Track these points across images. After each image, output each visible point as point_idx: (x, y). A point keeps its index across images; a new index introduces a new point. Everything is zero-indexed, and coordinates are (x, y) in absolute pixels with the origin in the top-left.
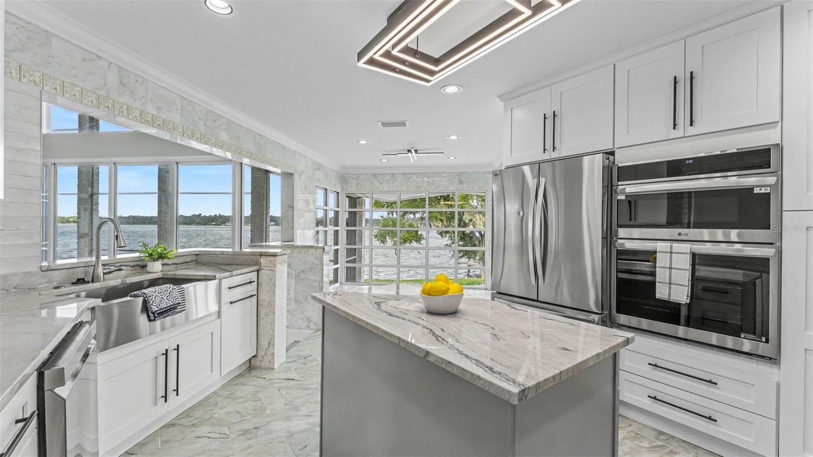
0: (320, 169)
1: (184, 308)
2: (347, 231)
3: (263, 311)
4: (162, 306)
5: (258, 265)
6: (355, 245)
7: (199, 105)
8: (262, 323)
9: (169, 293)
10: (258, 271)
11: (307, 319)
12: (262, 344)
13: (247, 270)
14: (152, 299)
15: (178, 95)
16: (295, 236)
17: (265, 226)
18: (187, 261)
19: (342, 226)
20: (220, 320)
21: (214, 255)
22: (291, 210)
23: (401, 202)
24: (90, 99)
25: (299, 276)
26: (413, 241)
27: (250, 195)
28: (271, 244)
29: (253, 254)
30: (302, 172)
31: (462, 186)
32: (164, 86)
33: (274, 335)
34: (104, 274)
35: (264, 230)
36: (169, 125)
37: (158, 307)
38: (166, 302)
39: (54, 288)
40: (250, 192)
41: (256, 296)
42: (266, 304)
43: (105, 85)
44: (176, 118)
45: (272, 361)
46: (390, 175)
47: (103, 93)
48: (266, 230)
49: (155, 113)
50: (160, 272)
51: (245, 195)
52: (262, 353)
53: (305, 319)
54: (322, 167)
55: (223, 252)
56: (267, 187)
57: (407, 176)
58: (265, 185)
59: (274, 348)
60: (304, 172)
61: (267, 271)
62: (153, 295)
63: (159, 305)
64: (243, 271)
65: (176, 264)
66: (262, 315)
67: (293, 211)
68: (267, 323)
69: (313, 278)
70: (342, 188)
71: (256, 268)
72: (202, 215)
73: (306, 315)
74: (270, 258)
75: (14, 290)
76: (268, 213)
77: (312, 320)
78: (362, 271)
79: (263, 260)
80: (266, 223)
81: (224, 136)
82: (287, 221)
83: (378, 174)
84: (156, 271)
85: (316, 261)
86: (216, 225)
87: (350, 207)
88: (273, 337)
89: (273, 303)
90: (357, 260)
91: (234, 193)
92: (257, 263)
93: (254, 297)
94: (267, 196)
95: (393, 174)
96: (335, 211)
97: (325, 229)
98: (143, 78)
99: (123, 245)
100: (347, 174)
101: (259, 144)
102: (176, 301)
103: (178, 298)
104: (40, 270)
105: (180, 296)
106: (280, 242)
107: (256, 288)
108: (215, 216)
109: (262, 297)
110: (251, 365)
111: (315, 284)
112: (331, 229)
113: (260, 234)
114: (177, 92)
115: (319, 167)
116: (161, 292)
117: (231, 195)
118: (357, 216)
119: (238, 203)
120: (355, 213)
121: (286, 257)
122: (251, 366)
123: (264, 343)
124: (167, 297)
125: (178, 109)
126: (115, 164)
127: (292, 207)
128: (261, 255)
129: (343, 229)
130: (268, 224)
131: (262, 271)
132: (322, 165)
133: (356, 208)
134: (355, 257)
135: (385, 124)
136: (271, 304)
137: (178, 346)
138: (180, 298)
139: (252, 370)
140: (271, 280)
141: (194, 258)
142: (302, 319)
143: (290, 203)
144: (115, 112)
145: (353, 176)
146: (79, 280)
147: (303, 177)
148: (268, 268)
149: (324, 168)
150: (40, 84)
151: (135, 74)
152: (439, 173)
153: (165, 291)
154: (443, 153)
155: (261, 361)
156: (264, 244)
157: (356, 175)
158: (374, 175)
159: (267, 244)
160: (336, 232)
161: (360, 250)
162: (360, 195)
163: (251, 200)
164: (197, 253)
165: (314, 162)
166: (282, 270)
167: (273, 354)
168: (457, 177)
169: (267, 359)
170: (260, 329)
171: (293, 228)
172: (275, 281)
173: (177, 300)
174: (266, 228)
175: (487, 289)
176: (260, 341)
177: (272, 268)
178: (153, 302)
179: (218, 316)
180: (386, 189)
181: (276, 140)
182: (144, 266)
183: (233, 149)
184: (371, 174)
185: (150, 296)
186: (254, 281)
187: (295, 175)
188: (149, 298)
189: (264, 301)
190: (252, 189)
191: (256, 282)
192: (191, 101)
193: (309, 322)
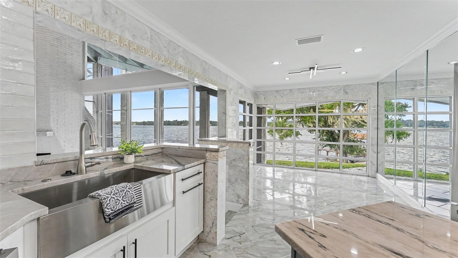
0: (241, 88)
1: (141, 205)
2: (257, 129)
3: (208, 196)
4: (116, 208)
5: (205, 159)
6: (261, 139)
7: (164, 36)
8: (208, 205)
9: (125, 193)
10: (204, 163)
11: (237, 196)
12: (207, 222)
13: (196, 163)
14: (107, 201)
15: (149, 27)
16: (227, 133)
17: (207, 126)
18: (155, 153)
19: (254, 126)
20: (174, 207)
21: (173, 149)
22: (225, 115)
23: (297, 109)
24: (78, 22)
25: (231, 163)
26: (292, 135)
27: (199, 108)
28: (211, 139)
29: (200, 149)
30: (231, 90)
31: (347, 95)
32: (139, 19)
33: (216, 217)
34: (86, 167)
35: (207, 128)
36: (142, 49)
37: (112, 210)
38: (122, 203)
39: (42, 181)
40: (199, 106)
41: (203, 184)
42: (211, 191)
43: (91, 12)
44: (147, 44)
45: (215, 238)
46: (288, 91)
47: (89, 19)
48: (208, 129)
49: (131, 39)
50: (134, 163)
51: (196, 108)
52: (207, 230)
53: (236, 195)
54: (243, 87)
55: (179, 146)
56: (208, 103)
57: (301, 90)
58: (207, 102)
59: (216, 228)
60: (232, 90)
61: (211, 164)
62: (108, 197)
63: (114, 208)
64: (193, 164)
65: (148, 155)
66: (207, 200)
67: (226, 116)
68: (211, 206)
69: (241, 165)
70: (255, 102)
71: (203, 161)
72: (178, 121)
73: (236, 192)
74: (213, 154)
75: (10, 183)
76: (209, 118)
77: (241, 196)
78: (265, 156)
79: (208, 154)
80: (208, 125)
81: (181, 61)
82: (221, 124)
83: (280, 90)
84: (129, 162)
85: (243, 152)
86: (184, 125)
87: (258, 114)
88: (215, 218)
89: (216, 191)
90: (262, 148)
91: (189, 108)
92: (204, 157)
93: (202, 184)
94: (208, 109)
95: (291, 90)
96: (249, 116)
97: (245, 128)
98: (122, 11)
99: (95, 144)
100: (258, 92)
101: (204, 68)
102: (131, 201)
103: (134, 197)
104: (34, 164)
105: (135, 195)
106: (217, 138)
107: (203, 177)
108: (183, 121)
109: (207, 185)
110: (200, 238)
111: (243, 170)
112: (248, 128)
113: (204, 133)
114: (149, 25)
115: (241, 87)
116: (117, 193)
117: (188, 108)
118: (263, 119)
119: (192, 113)
120: (261, 117)
121: (225, 152)
122: (199, 240)
123: (209, 222)
124: (123, 197)
125: (148, 38)
126: (130, 91)
127: (225, 113)
128: (206, 151)
129: (254, 128)
130: (209, 125)
131: (207, 163)
132: (243, 86)
133: (261, 114)
134: (261, 146)
135: (300, 42)
136: (214, 191)
137: (136, 240)
138: (135, 196)
139: (200, 244)
140: (214, 171)
141: (160, 150)
142: (234, 195)
143: (223, 111)
144: (99, 36)
145: (262, 93)
146: (67, 172)
147: (232, 93)
148: (211, 161)
149: (244, 87)
150: (32, 5)
151: (116, 7)
152: (327, 87)
153: (122, 191)
154: (341, 68)
155: (206, 236)
156: (206, 139)
157: (264, 91)
158: (277, 91)
159: (208, 139)
160: (251, 131)
161: (264, 142)
162: (264, 106)
163: (199, 111)
164: (162, 147)
165: (238, 83)
166: (222, 163)
167: (216, 233)
168: (342, 89)
169: (211, 236)
170: (206, 210)
171: (226, 128)
172: (217, 172)
173: (133, 199)
174: (208, 127)
175: (369, 176)
176: (206, 220)
177: (215, 162)
178: (107, 204)
179: (173, 205)
180: (285, 100)
181: (216, 66)
182: (122, 159)
183: (187, 71)
184: (275, 90)
185: (105, 199)
186: (201, 172)
187: (227, 91)
188: (103, 201)
189: (209, 188)
190: (200, 105)
191: (203, 172)
192: (158, 33)
193: (239, 198)
